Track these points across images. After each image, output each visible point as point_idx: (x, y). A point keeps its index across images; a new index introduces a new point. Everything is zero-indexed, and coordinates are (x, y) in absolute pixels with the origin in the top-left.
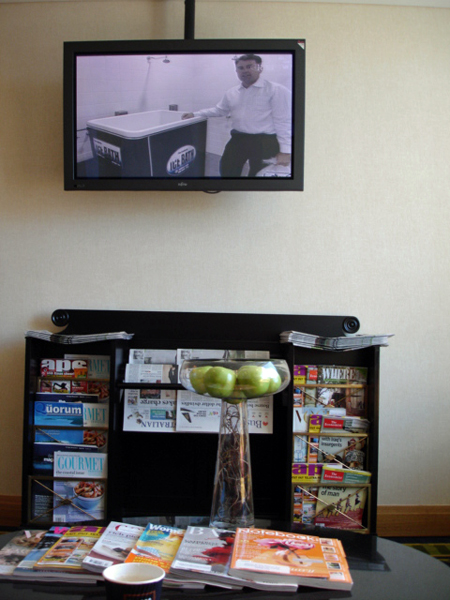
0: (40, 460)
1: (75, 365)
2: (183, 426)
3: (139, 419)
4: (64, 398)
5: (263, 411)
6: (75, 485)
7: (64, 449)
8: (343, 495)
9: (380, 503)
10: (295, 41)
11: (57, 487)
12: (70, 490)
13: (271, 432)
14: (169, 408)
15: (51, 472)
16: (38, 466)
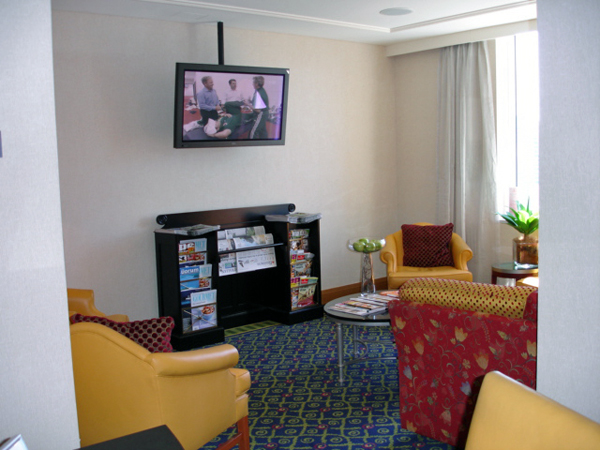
0: (184, 300)
1: (189, 246)
2: (241, 270)
3: (225, 271)
4: (188, 264)
5: (268, 256)
6: (202, 309)
7: (194, 291)
8: (307, 289)
9: (323, 289)
10: (285, 70)
11: (194, 312)
12: (199, 312)
13: (274, 265)
14: (233, 261)
15: (189, 305)
16: (183, 303)
